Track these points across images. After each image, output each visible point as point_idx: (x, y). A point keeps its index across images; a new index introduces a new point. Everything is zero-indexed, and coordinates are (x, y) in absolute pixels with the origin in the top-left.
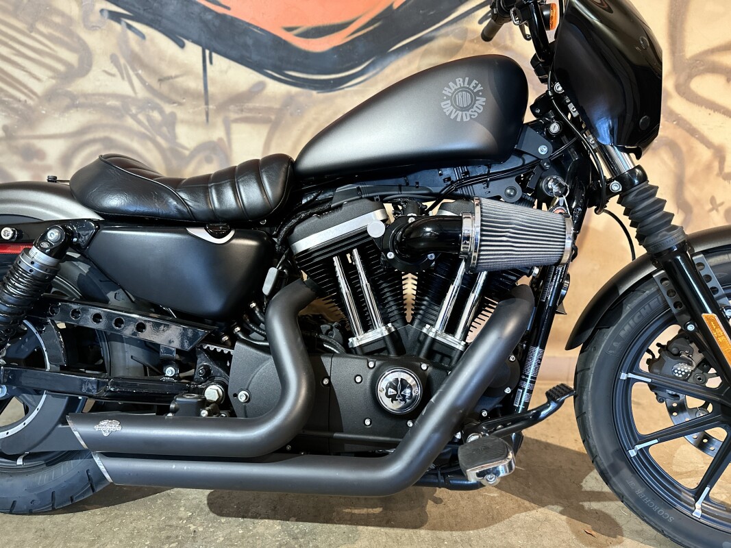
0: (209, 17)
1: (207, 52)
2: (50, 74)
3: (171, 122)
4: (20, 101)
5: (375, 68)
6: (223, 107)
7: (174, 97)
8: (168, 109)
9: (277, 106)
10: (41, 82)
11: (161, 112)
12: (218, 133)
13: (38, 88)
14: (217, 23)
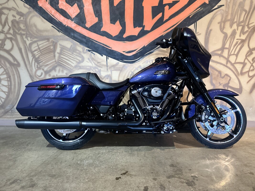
0: (108, 50)
1: (107, 57)
2: (76, 62)
3: (100, 71)
4: (69, 68)
5: (141, 58)
6: (110, 68)
7: (101, 66)
8: (99, 68)
9: (122, 67)
10: (74, 64)
11: (98, 69)
12: (109, 73)
13: (73, 65)
14: (109, 51)
